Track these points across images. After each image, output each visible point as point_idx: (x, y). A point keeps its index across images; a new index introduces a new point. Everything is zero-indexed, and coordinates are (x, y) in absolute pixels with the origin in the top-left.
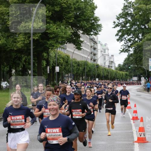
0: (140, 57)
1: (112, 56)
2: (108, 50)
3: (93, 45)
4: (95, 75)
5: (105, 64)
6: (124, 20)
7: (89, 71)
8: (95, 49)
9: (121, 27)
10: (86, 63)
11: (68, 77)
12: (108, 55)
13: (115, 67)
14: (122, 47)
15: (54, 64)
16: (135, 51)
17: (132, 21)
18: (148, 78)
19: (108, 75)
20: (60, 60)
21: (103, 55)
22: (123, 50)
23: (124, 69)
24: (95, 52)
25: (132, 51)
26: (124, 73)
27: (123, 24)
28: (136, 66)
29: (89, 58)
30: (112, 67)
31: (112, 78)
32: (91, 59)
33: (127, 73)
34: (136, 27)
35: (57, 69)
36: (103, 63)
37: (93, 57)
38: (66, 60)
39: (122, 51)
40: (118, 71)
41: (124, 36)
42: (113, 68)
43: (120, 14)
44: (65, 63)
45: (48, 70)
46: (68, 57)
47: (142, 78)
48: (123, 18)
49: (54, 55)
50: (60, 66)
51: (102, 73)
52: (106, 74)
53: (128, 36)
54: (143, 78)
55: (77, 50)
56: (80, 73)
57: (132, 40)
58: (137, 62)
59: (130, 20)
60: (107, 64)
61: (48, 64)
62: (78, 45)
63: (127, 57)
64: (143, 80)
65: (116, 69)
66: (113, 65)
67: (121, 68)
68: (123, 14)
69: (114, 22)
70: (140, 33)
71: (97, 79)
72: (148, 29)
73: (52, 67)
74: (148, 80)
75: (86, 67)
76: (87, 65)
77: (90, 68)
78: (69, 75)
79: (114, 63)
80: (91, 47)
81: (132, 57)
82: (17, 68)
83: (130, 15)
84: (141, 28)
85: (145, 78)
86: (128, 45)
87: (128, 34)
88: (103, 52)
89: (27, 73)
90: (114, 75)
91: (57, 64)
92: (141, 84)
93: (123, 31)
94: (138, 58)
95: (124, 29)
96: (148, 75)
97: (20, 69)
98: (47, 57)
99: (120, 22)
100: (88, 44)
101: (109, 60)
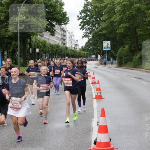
0: (97, 40)
1: (77, 40)
2: (74, 36)
3: (63, 33)
4: (65, 54)
5: (72, 46)
6: (84, 14)
7: (61, 51)
8: (64, 36)
9: (83, 20)
10: (58, 46)
11: (45, 56)
12: (74, 40)
13: (79, 48)
14: (84, 34)
15: (35, 47)
16: (93, 36)
17: (91, 15)
18: (103, 56)
19: (74, 54)
20: (39, 44)
21: (70, 40)
22: (85, 36)
23: (86, 50)
24: (65, 38)
25: (91, 36)
26: (86, 52)
27: (84, 17)
28: (94, 47)
29: (60, 42)
30: (77, 48)
31: (77, 56)
32: (62, 43)
33: (88, 52)
34: (94, 19)
35: (37, 50)
37: (63, 42)
38: (44, 44)
39: (84, 37)
40: (81, 51)
41: (85, 26)
42: (78, 49)
43: (82, 11)
44: (43, 46)
45: (31, 51)
47: (98, 56)
48: (84, 13)
49: (35, 40)
50: (40, 48)
51: (70, 52)
52: (72, 53)
53: (88, 26)
54: (99, 56)
55: (51, 36)
56: (54, 53)
57: (91, 29)
58: (95, 44)
59: (89, 15)
61: (31, 47)
62: (53, 33)
63: (87, 41)
64: (99, 57)
65: (80, 50)
66: (78, 47)
67: (83, 49)
68: (84, 11)
69: (78, 16)
70: (96, 24)
71: (66, 57)
72: (102, 21)
73: (34, 49)
74: (102, 57)
75: (58, 48)
76: (59, 47)
77: (61, 49)
78: (46, 54)
79: (78, 46)
80: (62, 34)
81: (91, 41)
82: (9, 51)
83: (89, 11)
84: (97, 20)
85: (100, 56)
86: (88, 32)
87: (88, 25)
88: (70, 38)
89: (16, 54)
90: (78, 54)
91: (37, 47)
92: (98, 60)
93: (84, 22)
94: (96, 41)
95: (85, 21)
96: (103, 53)
97: (11, 51)
98: (30, 42)
99: (82, 16)
100: (60, 32)
101: (74, 44)
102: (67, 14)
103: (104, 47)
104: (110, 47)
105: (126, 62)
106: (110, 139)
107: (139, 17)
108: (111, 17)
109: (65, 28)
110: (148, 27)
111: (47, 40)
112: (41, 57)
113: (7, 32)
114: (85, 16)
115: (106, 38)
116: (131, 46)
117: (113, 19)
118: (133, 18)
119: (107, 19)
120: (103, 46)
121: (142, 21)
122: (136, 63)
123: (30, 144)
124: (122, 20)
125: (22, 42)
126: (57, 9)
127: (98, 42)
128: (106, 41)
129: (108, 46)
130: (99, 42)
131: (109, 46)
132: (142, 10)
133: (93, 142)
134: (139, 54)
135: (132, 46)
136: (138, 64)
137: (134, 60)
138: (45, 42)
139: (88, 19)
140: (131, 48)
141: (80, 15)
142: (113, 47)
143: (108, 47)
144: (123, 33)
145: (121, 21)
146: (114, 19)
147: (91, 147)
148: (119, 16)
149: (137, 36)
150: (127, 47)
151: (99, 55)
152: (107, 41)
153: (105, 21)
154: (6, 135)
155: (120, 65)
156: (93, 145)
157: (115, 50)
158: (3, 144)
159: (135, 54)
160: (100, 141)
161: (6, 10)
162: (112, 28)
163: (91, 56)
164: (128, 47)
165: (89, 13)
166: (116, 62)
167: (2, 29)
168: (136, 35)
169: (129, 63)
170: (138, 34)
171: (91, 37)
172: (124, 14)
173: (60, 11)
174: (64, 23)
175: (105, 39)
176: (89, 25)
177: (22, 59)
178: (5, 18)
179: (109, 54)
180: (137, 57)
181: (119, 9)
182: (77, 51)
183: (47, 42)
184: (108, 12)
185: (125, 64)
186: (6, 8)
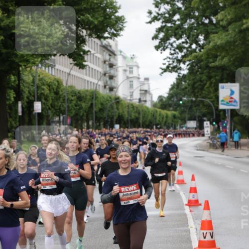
0: (201, 81)
1: (147, 79)
2: (138, 67)
3: (107, 57)
4: (113, 118)
5: (131, 96)
6: (168, 7)
7: (101, 110)
8: (111, 66)
9: (163, 22)
10: (94, 95)
11: (59, 122)
12: (139, 78)
13: (152, 101)
14: (165, 62)
15: (31, 98)
16: (191, 70)
17: (185, 9)
18: (217, 123)
19: (137, 119)
20: (43, 89)
21: (128, 78)
22: (168, 67)
23: (170, 106)
24: (112, 72)
25: (185, 69)
26: (170, 113)
27: (167, 15)
28: (194, 99)
29: (101, 83)
30: (145, 101)
31: (147, 123)
32: (105, 87)
33: (177, 113)
34: (193, 21)
35: (38, 107)
36: (129, 94)
37: (109, 82)
38: (56, 88)
39: (165, 71)
40: (159, 110)
41: (169, 39)
42: (148, 105)
44: (53, 94)
45: (20, 109)
46: (58, 82)
47: (205, 123)
48: (168, 3)
49: (32, 78)
50: (44, 101)
51: (126, 113)
52: (133, 115)
53: (178, 39)
54: (207, 124)
55: (77, 68)
56: (83, 115)
57: (184, 48)
58: (196, 91)
59: (180, 8)
60: (137, 95)
61: (19, 97)
63: (175, 81)
64: (208, 127)
65: (155, 105)
66: (148, 98)
67: (164, 104)
69: (150, 13)
70: (201, 33)
71: (117, 127)
73: (27, 103)
74: (216, 126)
75: (94, 102)
76: (96, 98)
77: (102, 104)
78: (62, 118)
79: (150, 94)
80: (105, 62)
81: (185, 82)
84: (203, 24)
85: (211, 123)
86: (176, 58)
87: (178, 36)
88: (128, 73)
90: (150, 117)
91: (38, 97)
92: (203, 135)
93: (168, 30)
94: (197, 84)
95: (169, 25)
96: (217, 117)
98: (17, 82)
99: (160, 12)
100: (99, 55)
101: (139, 88)
103: (221, 98)
104: (238, 100)
111: (63, 78)
114: (168, 13)
119: (229, 23)
120: (217, 98)
127: (205, 84)
128: (227, 82)
129: (232, 98)
130: (208, 85)
131: (236, 96)
138: (59, 82)
139: (178, 20)
141: (155, 10)
143: (231, 101)
151: (208, 122)
152: (229, 84)
153: (225, 28)
163: (185, 123)
174: (109, 33)
175: (225, 76)
176: (181, 37)
179: (236, 119)
182: (147, 108)
183: (64, 84)
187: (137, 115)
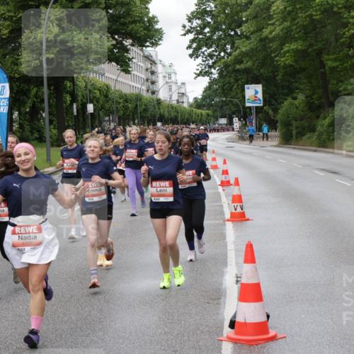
0: (229, 83)
1: (183, 84)
2: (176, 74)
3: (149, 66)
4: (155, 116)
5: (171, 98)
6: (199, 22)
7: (145, 110)
8: (153, 73)
9: (195, 35)
10: (138, 98)
11: (109, 121)
12: (177, 83)
13: (188, 103)
14: (198, 67)
15: (84, 100)
16: (221, 74)
17: (214, 23)
18: (245, 119)
19: (177, 117)
20: (95, 93)
21: (167, 83)
22: (201, 72)
23: (204, 106)
24: (154, 78)
25: (215, 73)
26: (204, 112)
27: (198, 29)
28: (224, 99)
29: (144, 88)
30: (183, 102)
31: (185, 120)
32: (148, 91)
33: (210, 112)
34: (221, 33)
35: (90, 108)
36: (168, 97)
37: (151, 87)
38: (106, 92)
39: (199, 75)
40: (194, 110)
41: (201, 49)
42: (185, 105)
43: (192, 13)
44: (103, 97)
45: (75, 110)
46: (107, 86)
47: (234, 119)
48: (199, 18)
49: (85, 84)
50: (95, 103)
51: (166, 113)
52: (173, 114)
53: (209, 49)
54: (235, 120)
55: (123, 74)
56: (128, 116)
57: (214, 55)
58: (226, 92)
59: (210, 22)
60: (175, 97)
61: (74, 99)
62: (124, 66)
63: (207, 84)
64: (237, 123)
65: (191, 106)
66: (185, 99)
67: (198, 104)
68: (198, 13)
69: (184, 26)
70: (228, 43)
71: (159, 124)
72: (240, 37)
73: (82, 105)
74: (244, 122)
75: (138, 103)
76: (140, 99)
77: (145, 105)
78: (111, 117)
79: (187, 96)
80: (147, 70)
81: (216, 85)
82: (22, 109)
83: (210, 13)
84: (230, 35)
85: (239, 120)
86: (208, 64)
87: (209, 46)
88: (167, 79)
89: (39, 116)
90: (187, 116)
91: (90, 100)
92: (233, 130)
93: (200, 41)
94: (227, 86)
95: (201, 36)
96: (244, 114)
97: (28, 110)
98: (72, 88)
99: (192, 26)
100: (142, 64)
101: (177, 92)
102: (157, 22)
103: (247, 98)
104: (261, 98)
105: (301, 134)
106: (268, 317)
107: (329, 27)
108: (263, 28)
109: (153, 54)
110: (350, 50)
111: (112, 84)
112: (100, 124)
113: (17, 64)
114: (200, 26)
115: (252, 77)
116: (310, 96)
117: (266, 32)
118: (314, 30)
119: (252, 33)
120: (244, 97)
121: (336, 35)
122: (324, 136)
123: (78, 330)
124: (287, 33)
125: (52, 88)
126: (134, 11)
128: (251, 84)
129: (256, 97)
130: (235, 85)
131: (260, 96)
132: (335, 9)
133: (227, 323)
134: (331, 115)
135: (314, 97)
136: (329, 139)
137: (319, 128)
139: (208, 32)
140: (311, 101)
141: (188, 25)
142: (267, 99)
143: (256, 99)
144: (291, 65)
145: (286, 37)
146: (271, 33)
147: (222, 335)
148: (280, 25)
149: (325, 72)
150: (301, 97)
151: (237, 119)
152: (253, 85)
153: (248, 38)
154: (21, 307)
155: (287, 140)
156: (227, 331)
157: (274, 104)
158: (15, 329)
159: (322, 116)
160: (243, 321)
161: (13, 14)
162: (264, 53)
163: (217, 120)
164: (304, 98)
165: (209, 20)
166: (277, 133)
167: (5, 58)
168: (323, 70)
169: (306, 136)
170: (327, 68)
171: (216, 76)
172: (293, 19)
173: (140, 15)
174: (150, 43)
175: (250, 79)
176: (211, 47)
177: (54, 128)
178: (11, 32)
179: (260, 115)
180: (327, 121)
181: (282, 7)
182: (185, 108)
183: (113, 88)
184: (256, 17)
185: (297, 138)
186: (13, 9)
187: (176, 114)
